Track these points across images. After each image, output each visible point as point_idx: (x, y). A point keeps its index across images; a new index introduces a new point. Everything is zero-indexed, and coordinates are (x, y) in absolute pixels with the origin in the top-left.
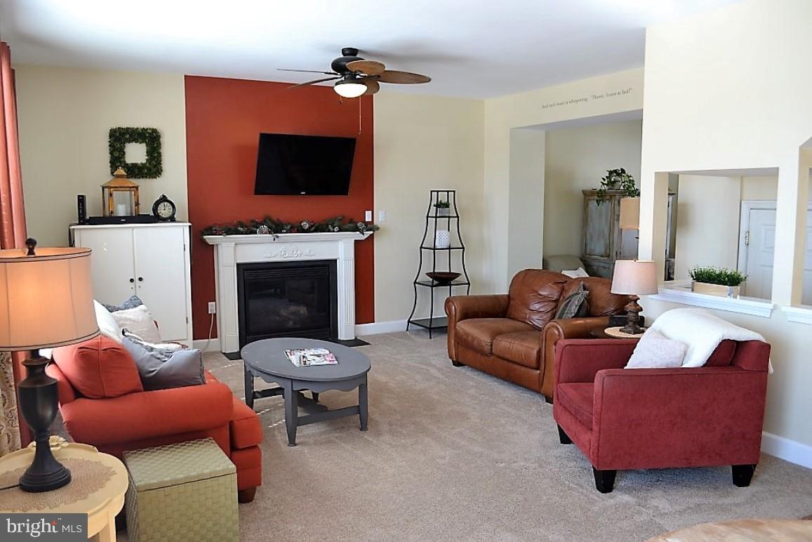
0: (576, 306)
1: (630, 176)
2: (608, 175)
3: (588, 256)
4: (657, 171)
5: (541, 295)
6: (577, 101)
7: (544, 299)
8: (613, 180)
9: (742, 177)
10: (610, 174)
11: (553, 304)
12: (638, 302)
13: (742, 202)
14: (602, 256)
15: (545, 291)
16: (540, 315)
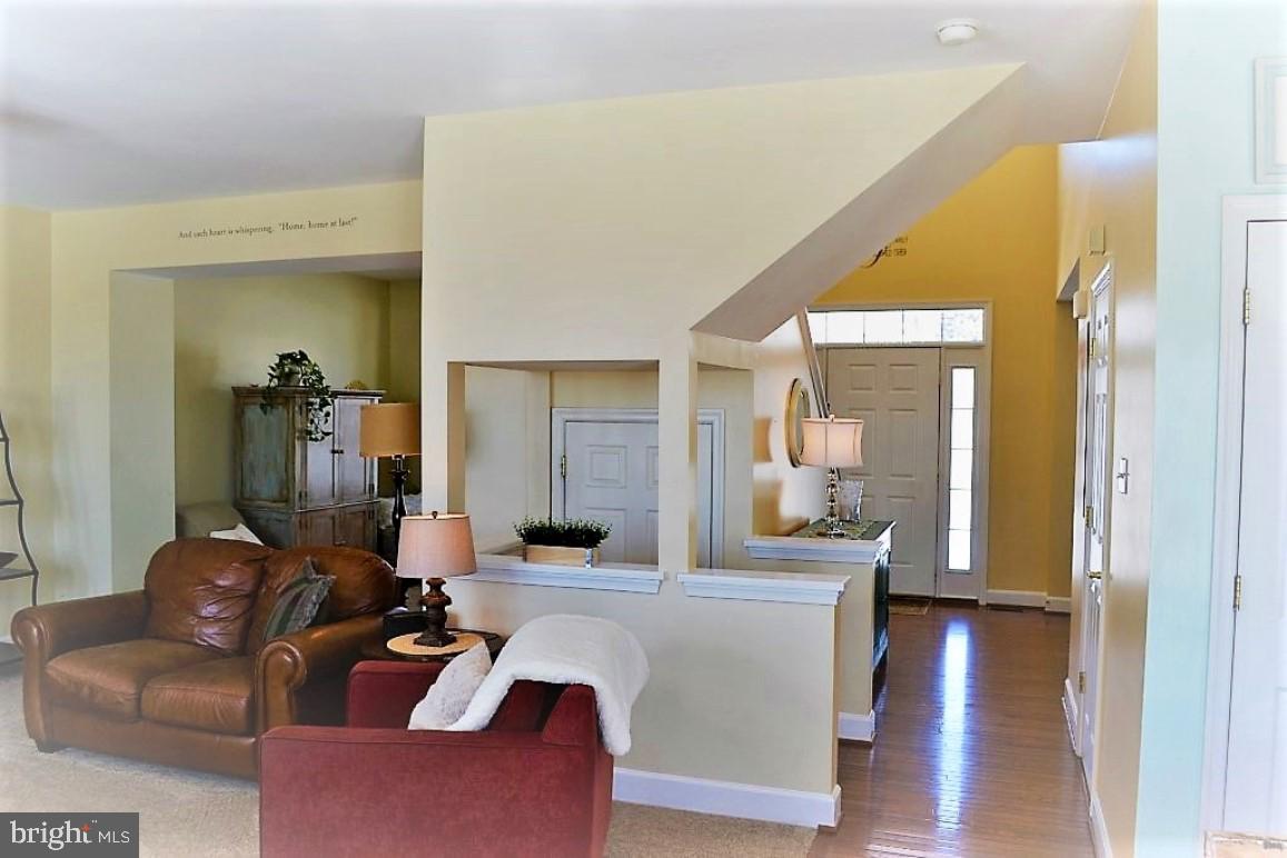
0: (315, 604)
1: (315, 365)
2: (277, 361)
3: (246, 502)
4: (451, 360)
5: (220, 587)
6: (250, 231)
7: (225, 595)
8: (287, 370)
9: (551, 374)
10: (281, 360)
11: (245, 602)
12: (443, 588)
13: (553, 410)
14: (275, 502)
15: (228, 579)
16: (221, 624)
